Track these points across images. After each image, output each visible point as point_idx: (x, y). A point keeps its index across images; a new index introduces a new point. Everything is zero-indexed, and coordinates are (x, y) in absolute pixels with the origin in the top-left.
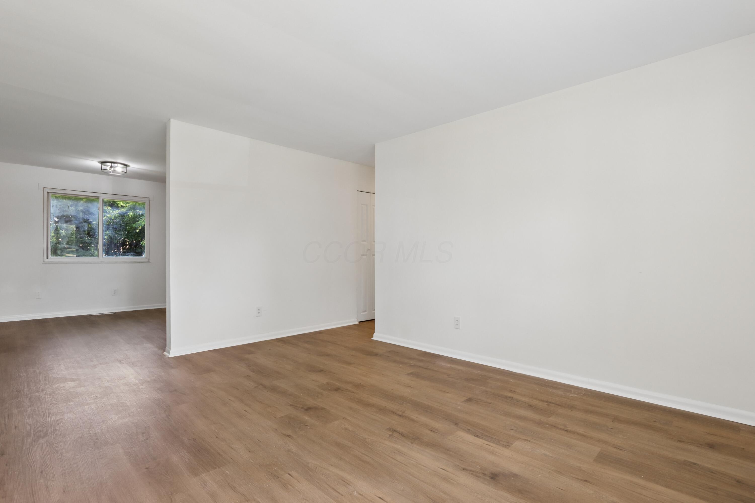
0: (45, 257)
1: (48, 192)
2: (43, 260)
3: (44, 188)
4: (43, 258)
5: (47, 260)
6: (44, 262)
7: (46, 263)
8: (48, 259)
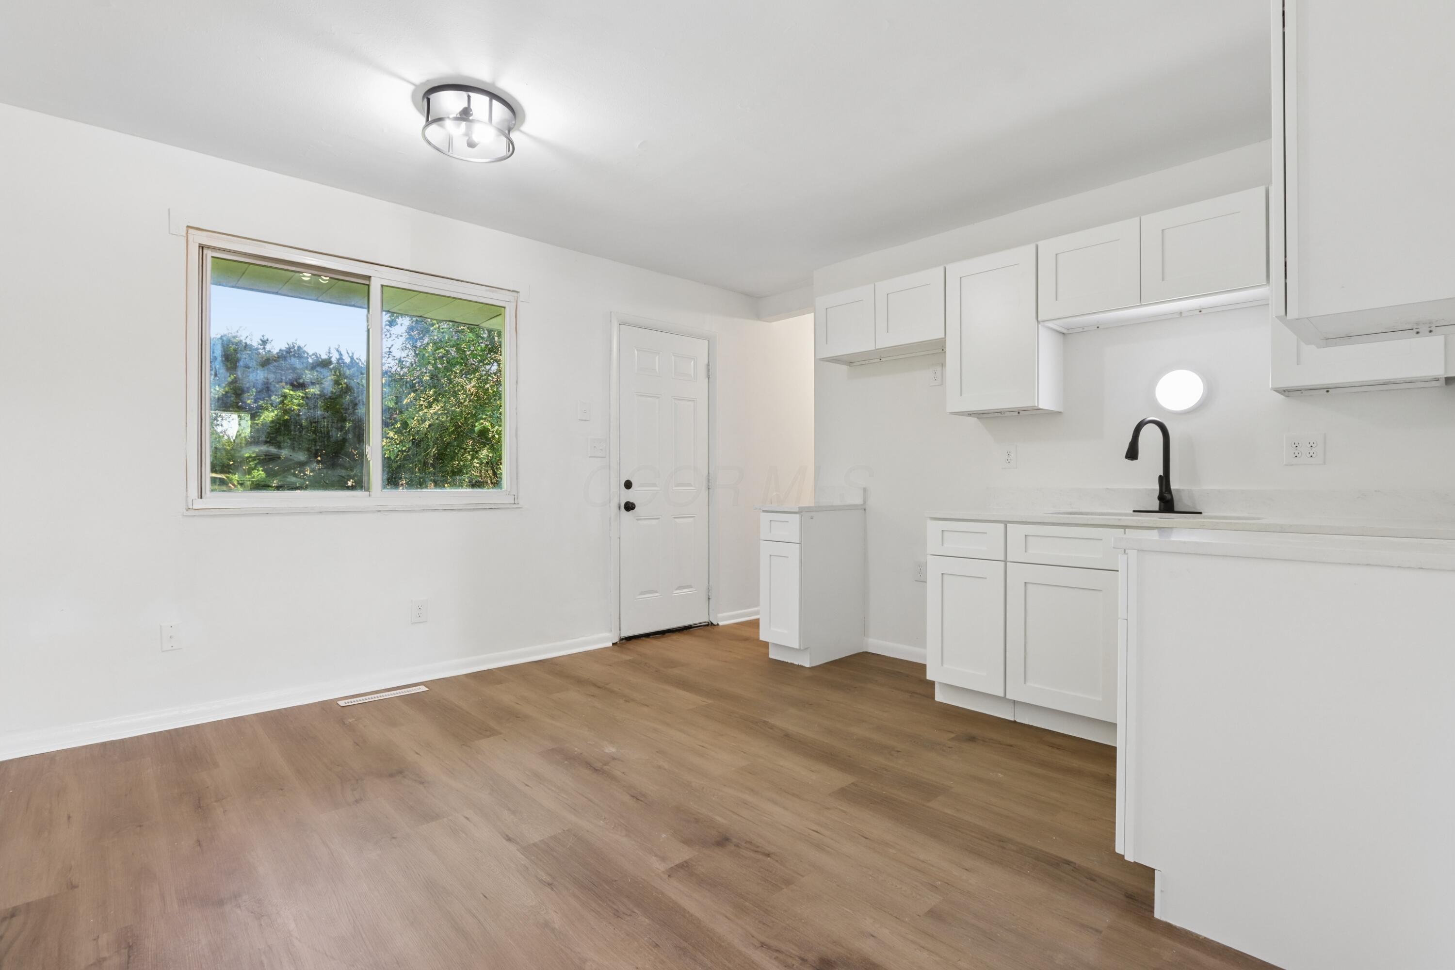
0: (194, 492)
1: (202, 247)
2: (187, 500)
3: (188, 227)
4: (187, 497)
5: (199, 504)
6: (188, 509)
7: (197, 513)
8: (201, 498)
